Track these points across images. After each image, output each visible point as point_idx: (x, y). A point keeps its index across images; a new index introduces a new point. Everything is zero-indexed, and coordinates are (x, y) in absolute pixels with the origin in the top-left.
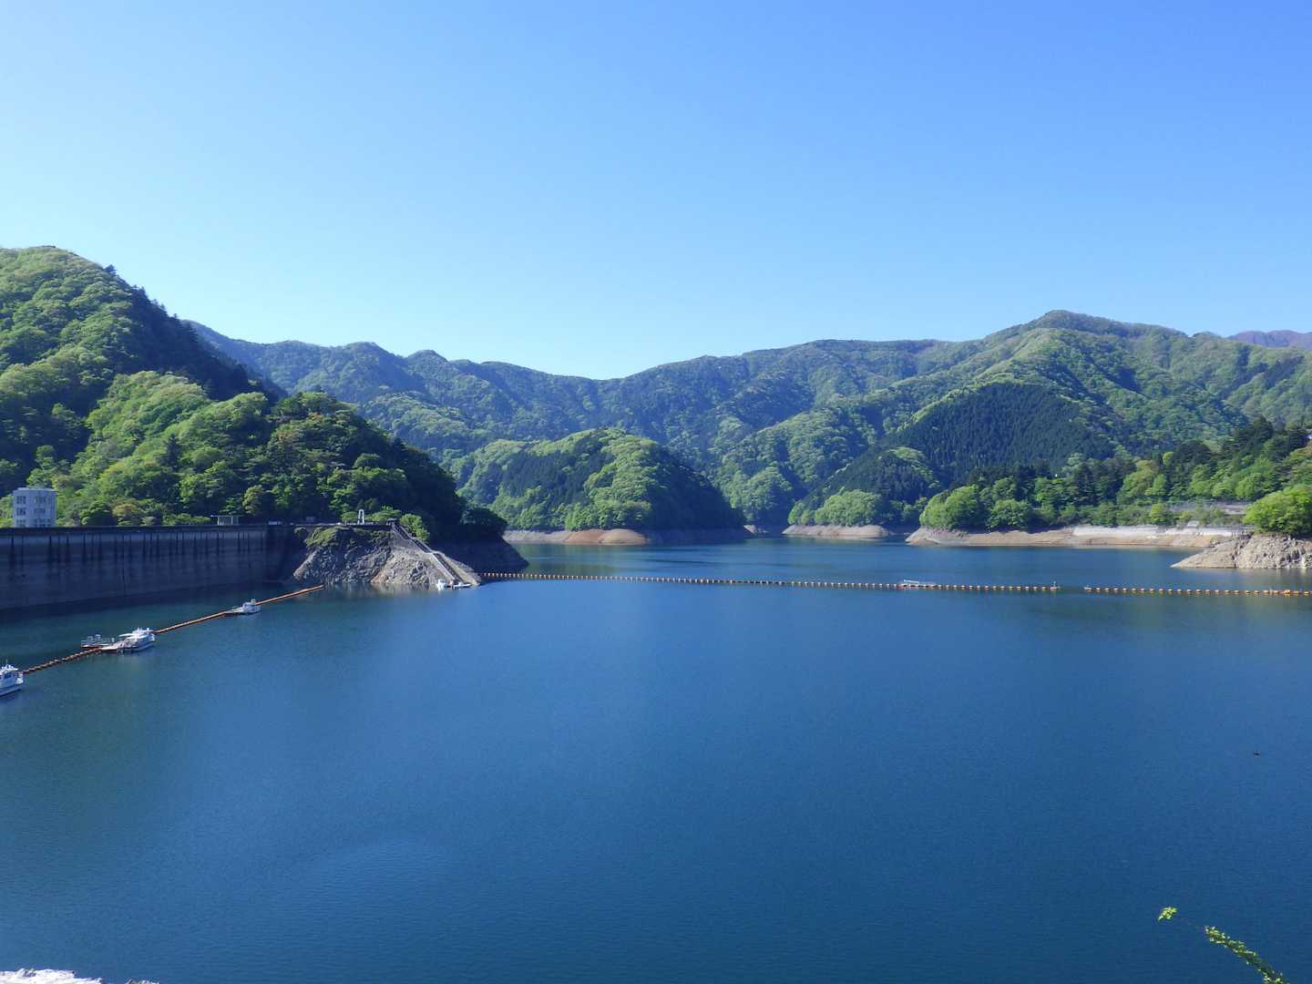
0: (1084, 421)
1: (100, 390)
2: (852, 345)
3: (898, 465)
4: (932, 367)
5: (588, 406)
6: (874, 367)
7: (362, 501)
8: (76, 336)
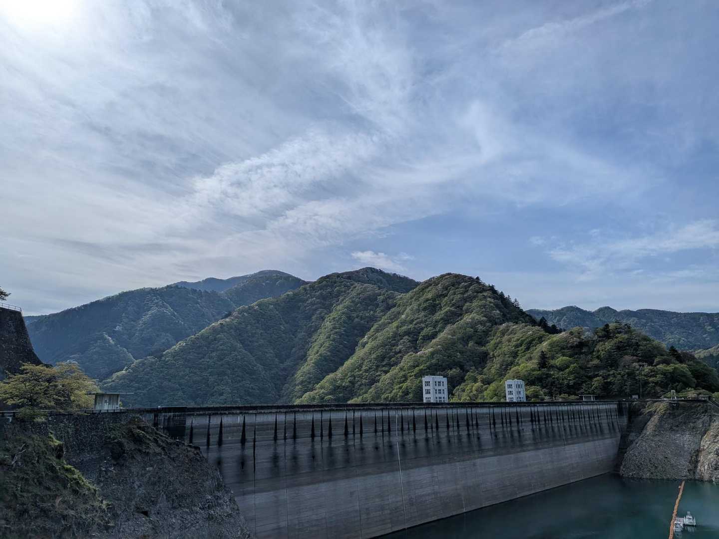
1: (486, 333)
5: (709, 329)
8: (470, 310)
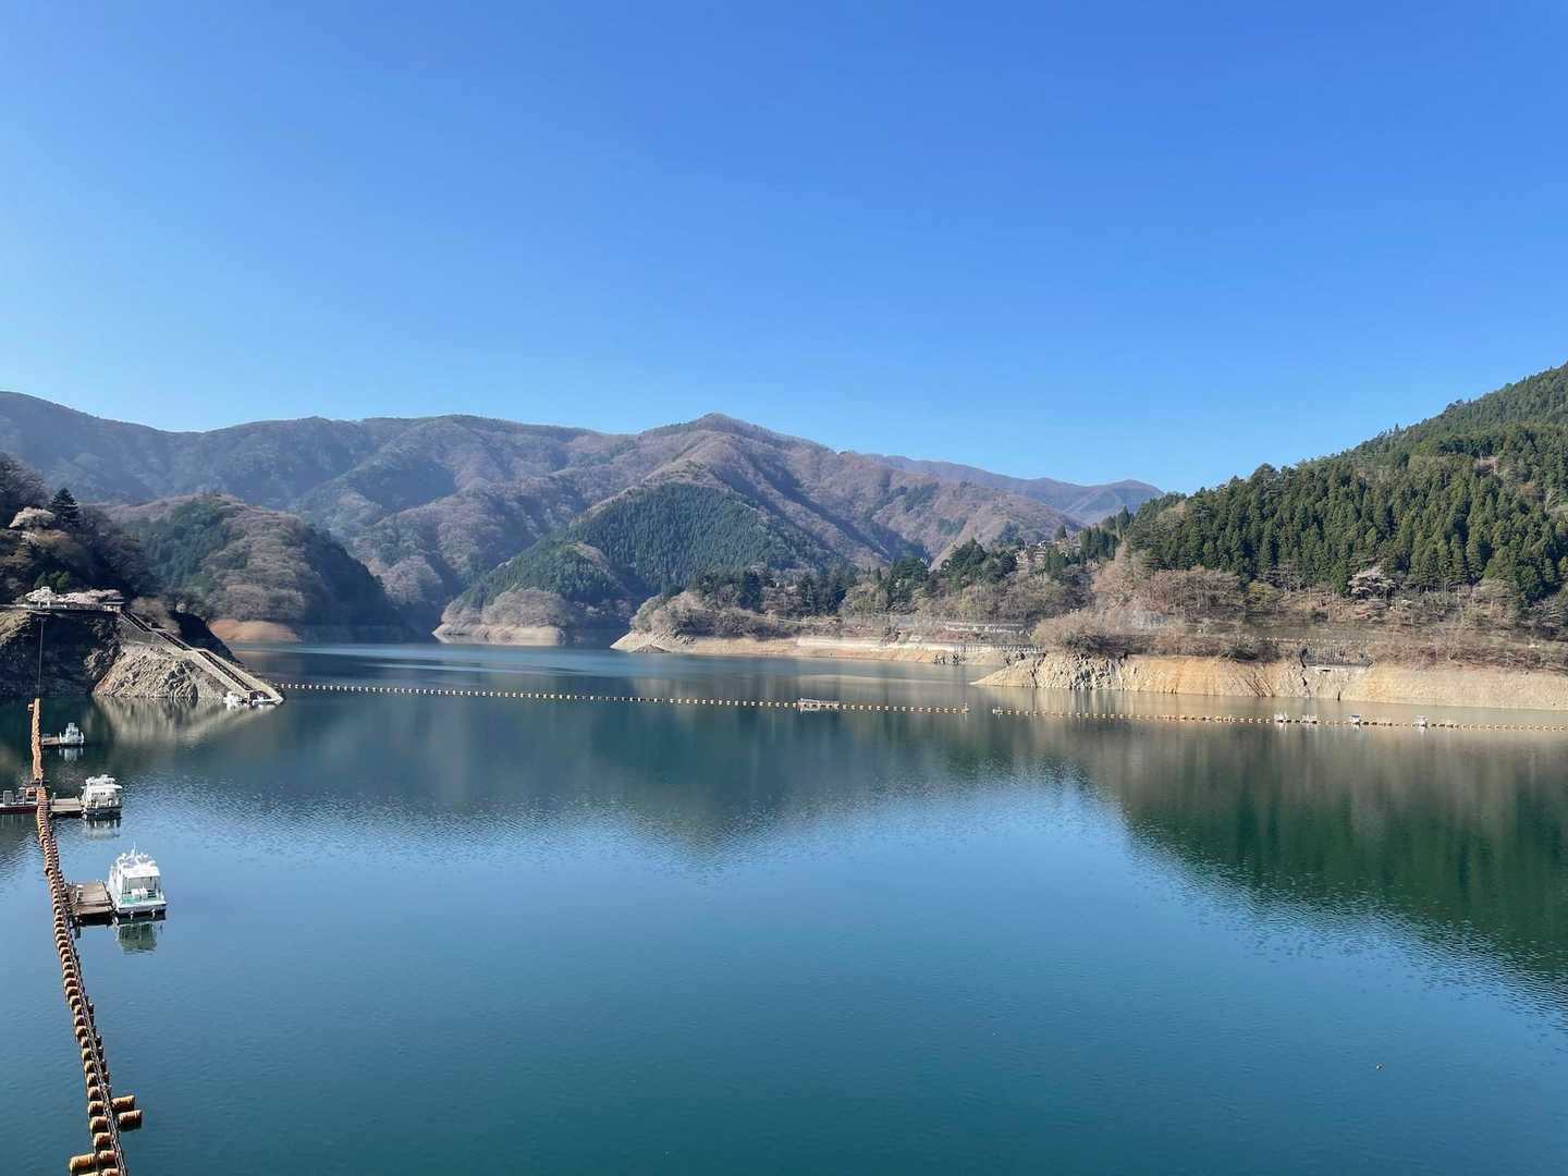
0: (764, 529)
2: (495, 425)
3: (578, 562)
4: (585, 458)
6: (520, 451)
7: (43, 574)
